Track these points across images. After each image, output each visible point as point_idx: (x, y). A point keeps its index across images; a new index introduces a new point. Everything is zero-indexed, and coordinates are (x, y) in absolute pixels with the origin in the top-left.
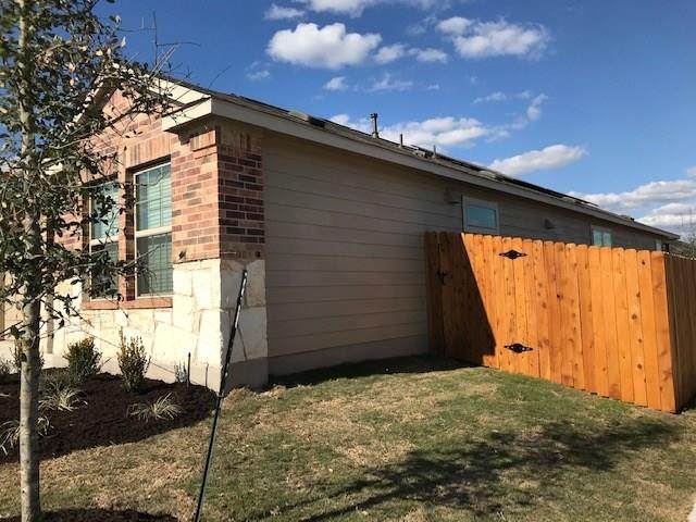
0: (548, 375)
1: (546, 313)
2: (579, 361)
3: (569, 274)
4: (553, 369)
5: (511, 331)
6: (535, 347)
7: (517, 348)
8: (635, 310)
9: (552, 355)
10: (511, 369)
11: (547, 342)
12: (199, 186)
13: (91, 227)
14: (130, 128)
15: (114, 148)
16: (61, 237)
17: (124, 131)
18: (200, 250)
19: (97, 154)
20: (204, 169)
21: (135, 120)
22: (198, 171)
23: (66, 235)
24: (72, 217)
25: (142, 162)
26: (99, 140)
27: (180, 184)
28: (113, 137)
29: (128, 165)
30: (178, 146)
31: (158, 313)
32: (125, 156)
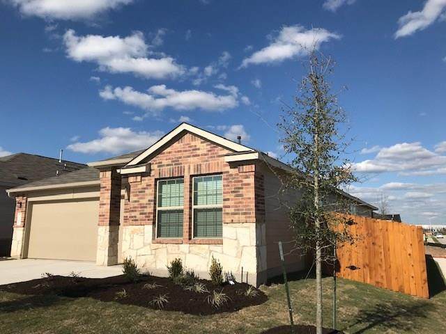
0: (368, 281)
2: (384, 274)
3: (378, 233)
4: (371, 278)
5: (349, 260)
6: (362, 267)
7: (353, 268)
8: (409, 251)
9: (370, 271)
10: (349, 278)
11: (368, 265)
12: (242, 188)
13: (157, 200)
14: (194, 156)
15: (181, 164)
16: (136, 204)
17: (189, 157)
18: (243, 217)
19: (168, 165)
20: (246, 181)
21: (198, 152)
22: (242, 181)
23: (141, 204)
24: (147, 195)
25: (202, 173)
26: (170, 159)
27: (228, 186)
28: (180, 158)
29: (192, 173)
30: (228, 168)
31: (212, 247)
32: (189, 168)
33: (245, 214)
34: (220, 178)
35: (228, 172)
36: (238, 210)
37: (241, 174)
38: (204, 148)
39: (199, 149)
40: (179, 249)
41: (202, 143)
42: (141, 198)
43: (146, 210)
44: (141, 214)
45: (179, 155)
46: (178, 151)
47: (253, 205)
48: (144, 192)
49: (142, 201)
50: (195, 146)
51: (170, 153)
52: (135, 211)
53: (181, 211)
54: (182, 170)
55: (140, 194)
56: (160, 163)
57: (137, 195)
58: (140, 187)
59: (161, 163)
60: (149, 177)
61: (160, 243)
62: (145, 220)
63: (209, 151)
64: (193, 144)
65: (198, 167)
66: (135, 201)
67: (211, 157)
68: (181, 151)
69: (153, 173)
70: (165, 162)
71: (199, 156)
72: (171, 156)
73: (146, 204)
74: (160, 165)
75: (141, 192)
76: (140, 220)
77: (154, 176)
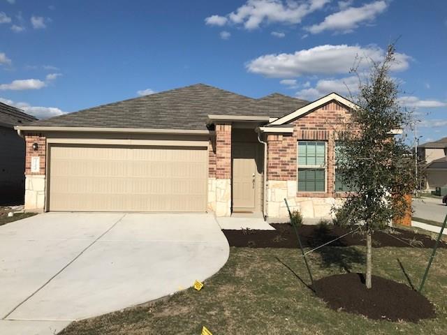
13: (297, 159)
14: (339, 124)
15: (326, 129)
16: (277, 161)
17: (334, 123)
19: (311, 129)
21: (343, 121)
23: (282, 161)
24: (288, 153)
26: (313, 123)
28: (325, 124)
32: (334, 134)
39: (343, 118)
41: (346, 113)
42: (282, 156)
43: (288, 167)
44: (282, 170)
46: (323, 118)
48: (286, 151)
49: (282, 159)
50: (340, 115)
51: (313, 117)
52: (276, 167)
53: (322, 169)
54: (326, 134)
55: (280, 153)
56: (302, 125)
57: (277, 153)
58: (280, 145)
60: (291, 137)
61: (306, 196)
62: (287, 176)
64: (337, 112)
66: (276, 159)
68: (325, 117)
69: (295, 134)
70: (308, 125)
71: (343, 123)
72: (315, 120)
73: (289, 162)
74: (303, 127)
75: (281, 151)
76: (282, 176)
77: (296, 137)
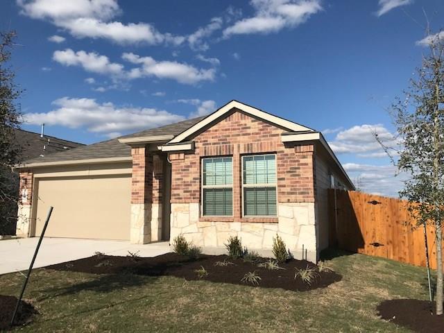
0: (391, 257)
1: (391, 230)
2: (407, 251)
4: (394, 255)
5: (373, 237)
6: (385, 244)
7: (376, 245)
9: (394, 248)
10: (373, 254)
11: (391, 242)
12: (299, 168)
13: (202, 178)
14: (244, 135)
15: (230, 143)
16: (179, 182)
17: (239, 135)
18: (300, 197)
19: (214, 144)
20: (302, 161)
21: (248, 131)
22: (299, 161)
23: (185, 182)
24: (191, 173)
25: (254, 152)
26: (216, 137)
27: (283, 165)
28: (229, 136)
29: (242, 152)
30: (283, 148)
31: (267, 226)
32: (239, 147)
33: (302, 193)
34: (273, 158)
35: (283, 152)
36: (295, 189)
37: (297, 154)
38: (255, 127)
39: (249, 128)
40: (229, 228)
41: (252, 121)
42: (185, 176)
43: (190, 188)
44: (185, 192)
45: (227, 133)
46: (226, 130)
47: (311, 185)
48: (188, 170)
49: (185, 179)
50: (245, 125)
51: (216, 131)
52: (179, 189)
53: (230, 190)
54: (230, 148)
55: (183, 173)
56: (204, 141)
57: (180, 173)
58: (183, 164)
59: (207, 141)
60: (193, 155)
61: (208, 221)
62: (190, 198)
63: (261, 130)
64: (243, 122)
65: (249, 146)
66: (178, 179)
67: (264, 136)
68: (229, 129)
69: (197, 151)
70: (211, 141)
71: (249, 134)
72: (217, 134)
73: (191, 182)
74: (205, 143)
75: (184, 170)
76: (185, 198)
77: (198, 154)
